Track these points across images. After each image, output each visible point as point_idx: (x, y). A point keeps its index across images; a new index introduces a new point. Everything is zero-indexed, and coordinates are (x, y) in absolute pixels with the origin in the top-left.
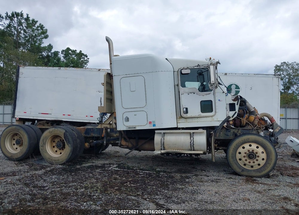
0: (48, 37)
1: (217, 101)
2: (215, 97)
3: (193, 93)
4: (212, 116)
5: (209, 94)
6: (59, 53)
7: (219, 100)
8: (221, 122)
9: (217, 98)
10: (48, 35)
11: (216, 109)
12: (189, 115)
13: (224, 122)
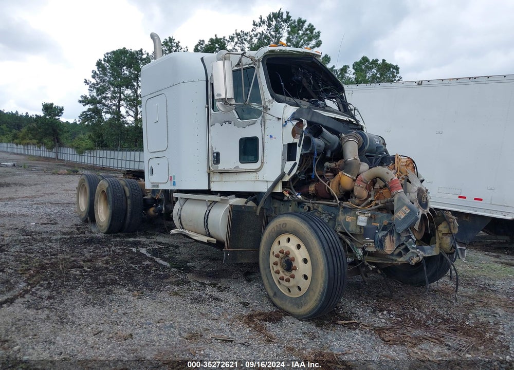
0: (321, 43)
1: (267, 138)
2: (263, 131)
3: (229, 122)
4: (257, 171)
5: (254, 123)
6: (349, 68)
7: (271, 136)
8: (270, 184)
9: (267, 133)
10: (320, 41)
11: (263, 156)
12: (221, 167)
13: (275, 184)
